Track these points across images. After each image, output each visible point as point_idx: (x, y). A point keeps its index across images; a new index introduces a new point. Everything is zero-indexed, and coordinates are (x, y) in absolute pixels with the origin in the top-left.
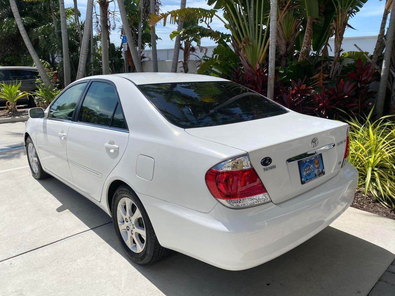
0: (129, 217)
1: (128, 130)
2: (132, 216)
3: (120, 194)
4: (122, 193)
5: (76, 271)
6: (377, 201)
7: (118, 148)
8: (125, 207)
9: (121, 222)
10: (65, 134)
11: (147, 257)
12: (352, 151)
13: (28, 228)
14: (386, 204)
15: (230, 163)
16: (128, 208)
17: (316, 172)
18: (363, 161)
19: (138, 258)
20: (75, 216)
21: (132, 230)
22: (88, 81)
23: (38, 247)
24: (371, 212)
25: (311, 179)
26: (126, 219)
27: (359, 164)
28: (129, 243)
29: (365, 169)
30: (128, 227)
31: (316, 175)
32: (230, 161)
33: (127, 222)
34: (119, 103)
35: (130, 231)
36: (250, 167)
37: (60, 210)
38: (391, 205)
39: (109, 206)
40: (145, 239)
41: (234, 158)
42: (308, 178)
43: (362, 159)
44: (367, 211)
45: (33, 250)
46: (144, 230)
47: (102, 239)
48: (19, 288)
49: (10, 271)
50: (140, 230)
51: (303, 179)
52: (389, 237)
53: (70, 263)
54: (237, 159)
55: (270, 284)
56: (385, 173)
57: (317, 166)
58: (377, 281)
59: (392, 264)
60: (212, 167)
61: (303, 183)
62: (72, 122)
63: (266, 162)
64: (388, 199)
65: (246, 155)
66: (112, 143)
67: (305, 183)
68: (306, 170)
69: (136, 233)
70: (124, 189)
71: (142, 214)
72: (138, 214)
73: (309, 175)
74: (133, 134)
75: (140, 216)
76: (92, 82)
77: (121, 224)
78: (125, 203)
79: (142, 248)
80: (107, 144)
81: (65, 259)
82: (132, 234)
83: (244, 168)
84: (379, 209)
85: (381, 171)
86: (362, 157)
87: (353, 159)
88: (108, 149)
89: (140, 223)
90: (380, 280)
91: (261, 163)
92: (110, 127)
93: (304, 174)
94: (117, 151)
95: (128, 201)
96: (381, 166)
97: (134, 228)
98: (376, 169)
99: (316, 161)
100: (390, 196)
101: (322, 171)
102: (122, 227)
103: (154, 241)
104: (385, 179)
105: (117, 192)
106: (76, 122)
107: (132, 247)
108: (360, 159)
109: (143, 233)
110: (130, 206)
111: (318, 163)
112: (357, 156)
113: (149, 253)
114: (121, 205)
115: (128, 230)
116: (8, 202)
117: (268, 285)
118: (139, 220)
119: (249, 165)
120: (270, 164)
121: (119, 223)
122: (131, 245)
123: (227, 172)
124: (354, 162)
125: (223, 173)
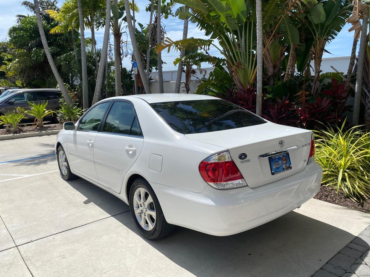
0: (143, 203)
1: (143, 136)
2: (145, 202)
3: (136, 185)
4: (138, 184)
5: (102, 244)
6: (347, 197)
7: (136, 150)
8: (140, 195)
9: (136, 208)
10: (93, 142)
11: (156, 232)
12: (326, 156)
13: (63, 215)
14: (355, 199)
15: (216, 157)
16: (143, 195)
17: (284, 166)
18: (336, 164)
19: (150, 234)
20: (98, 207)
21: (145, 213)
22: (111, 101)
23: (72, 228)
24: (341, 205)
25: (280, 172)
26: (141, 204)
27: (333, 166)
28: (142, 224)
29: (338, 171)
30: (142, 210)
31: (284, 169)
32: (216, 155)
33: (142, 207)
34: (136, 118)
35: (143, 214)
36: (230, 160)
37: (86, 202)
38: (359, 200)
39: (127, 196)
40: (155, 218)
41: (219, 153)
42: (277, 170)
43: (335, 163)
44: (338, 205)
45: (69, 230)
46: (154, 212)
47: (121, 223)
48: (62, 254)
49: (54, 243)
50: (151, 212)
51: (273, 171)
52: (353, 224)
53: (98, 239)
54: (221, 154)
55: (251, 254)
56: (355, 174)
57: (284, 162)
58: (337, 253)
59: (351, 242)
60: (203, 160)
61: (273, 174)
62: (98, 132)
63: (243, 156)
64: (357, 195)
65: (228, 151)
66: (131, 146)
67: (275, 174)
68: (275, 164)
69: (148, 214)
70: (139, 181)
71: (153, 199)
72: (150, 199)
73: (278, 168)
74: (146, 139)
75: (152, 201)
76: (114, 102)
77: (136, 209)
78: (140, 193)
79: (153, 226)
80: (127, 148)
81: (94, 236)
82: (145, 216)
83: (226, 160)
84: (349, 203)
85: (351, 173)
86: (335, 161)
87: (328, 162)
88: (127, 151)
89: (151, 207)
90: (339, 253)
91: (239, 157)
92: (129, 135)
93: (274, 167)
94: (134, 152)
95: (142, 190)
96: (352, 168)
97: (147, 211)
98: (348, 171)
99: (284, 159)
100: (359, 193)
101: (289, 166)
102: (137, 212)
103: (162, 219)
104: (355, 179)
105: (134, 184)
106: (102, 132)
107: (145, 227)
108: (333, 162)
109: (154, 214)
110: (143, 194)
111: (286, 160)
112: (330, 159)
113: (158, 229)
114: (137, 194)
115: (142, 213)
116: (45, 197)
117: (249, 254)
118: (151, 204)
119: (230, 158)
120: (246, 158)
121: (135, 209)
122: (144, 225)
123: (214, 163)
124: (328, 165)
125: (211, 164)
